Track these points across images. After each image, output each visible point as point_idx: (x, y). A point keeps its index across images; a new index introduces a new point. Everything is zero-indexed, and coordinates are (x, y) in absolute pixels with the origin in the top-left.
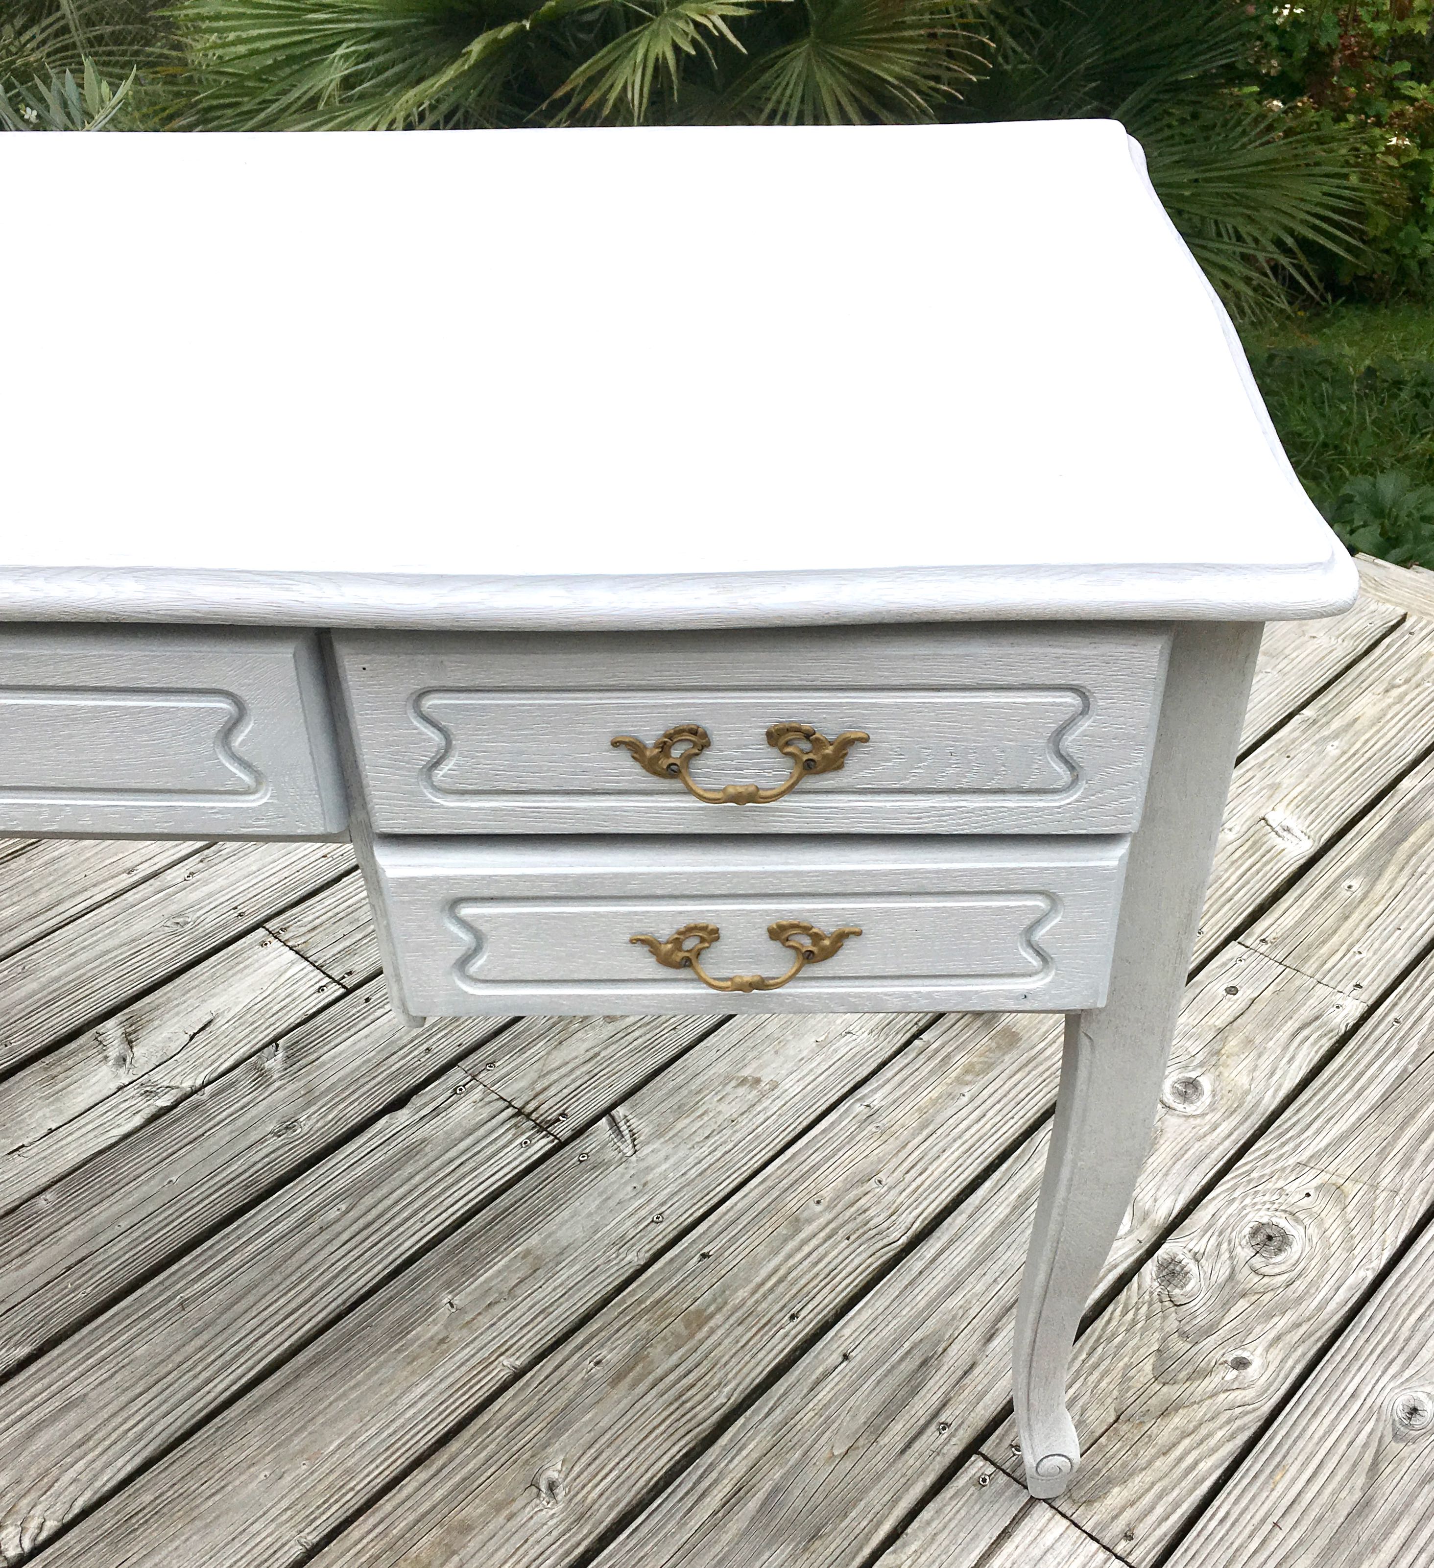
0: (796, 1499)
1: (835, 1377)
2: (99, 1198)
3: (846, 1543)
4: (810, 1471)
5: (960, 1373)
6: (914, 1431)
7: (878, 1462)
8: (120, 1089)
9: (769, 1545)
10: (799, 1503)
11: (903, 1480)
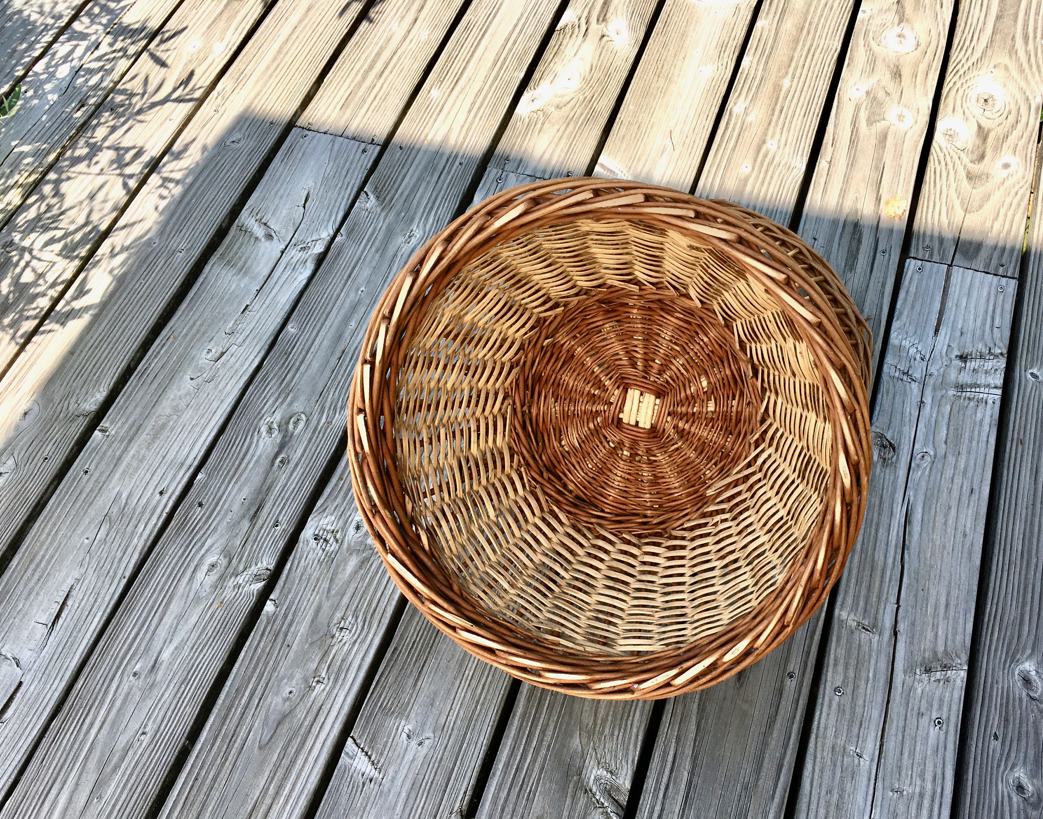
2: (324, 316)
6: (870, 260)
8: (283, 252)
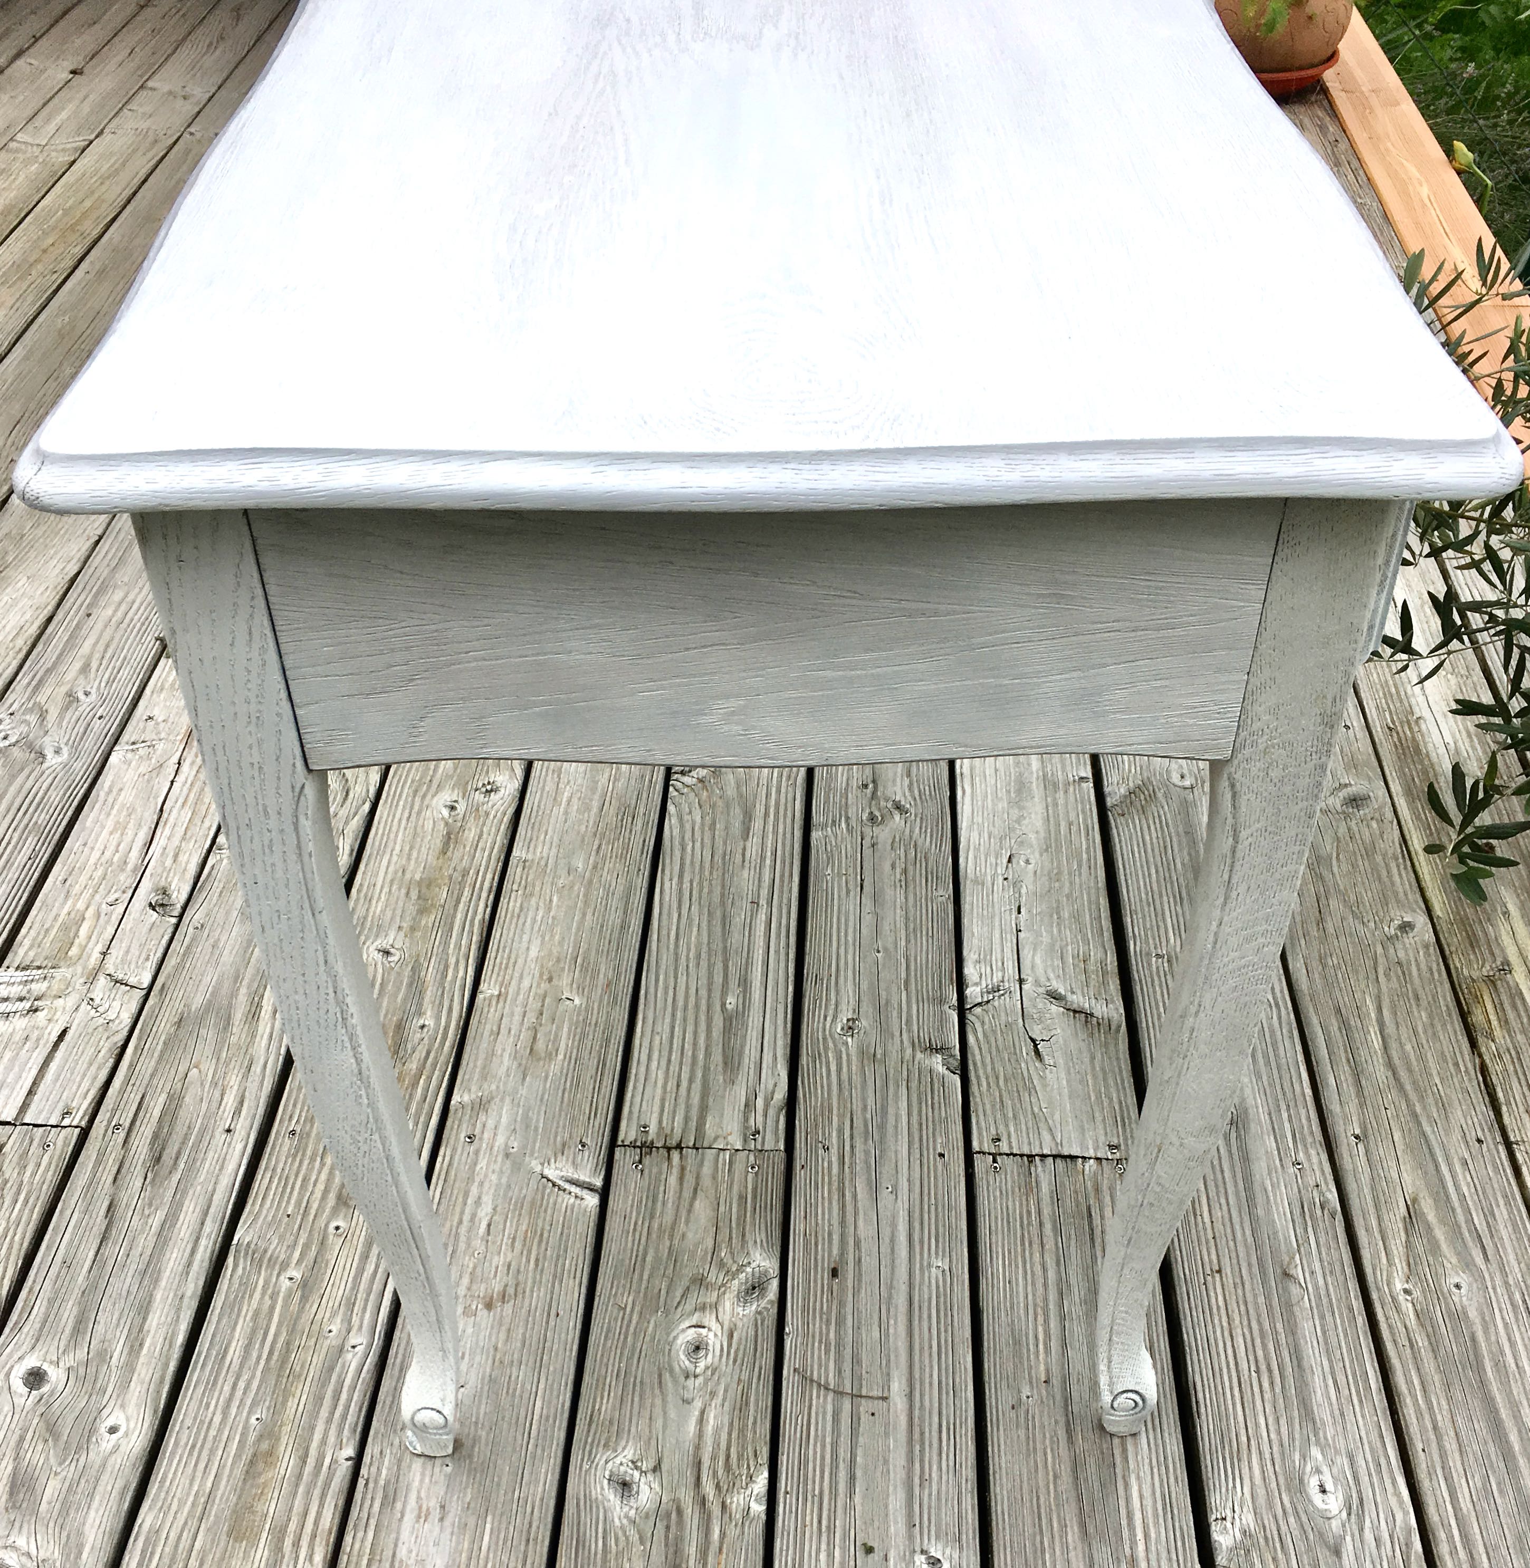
0: (209, 1034)
1: (228, 1115)
3: (154, 1029)
4: (208, 1051)
5: (123, 1171)
6: (141, 1114)
7: (159, 1082)
9: (210, 1001)
10: (203, 1032)
11: (132, 1082)
